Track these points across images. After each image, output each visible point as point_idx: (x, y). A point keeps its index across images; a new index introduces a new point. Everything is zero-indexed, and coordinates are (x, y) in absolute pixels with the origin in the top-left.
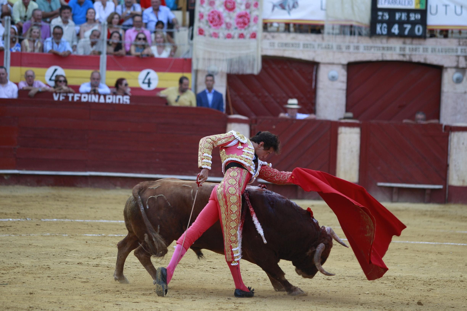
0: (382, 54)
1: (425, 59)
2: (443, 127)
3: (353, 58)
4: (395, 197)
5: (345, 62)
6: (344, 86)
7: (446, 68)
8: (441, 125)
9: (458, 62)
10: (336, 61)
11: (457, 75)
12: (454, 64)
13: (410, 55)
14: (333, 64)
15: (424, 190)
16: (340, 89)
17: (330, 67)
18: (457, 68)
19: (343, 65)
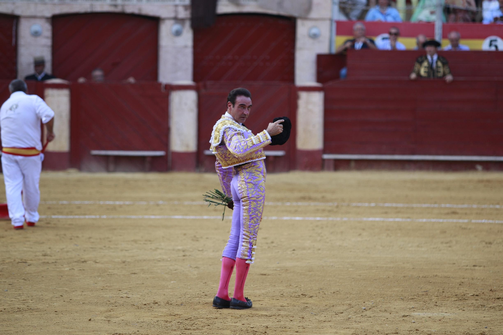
0: (92, 6)
1: (140, 9)
2: (162, 87)
3: (58, 10)
4: (112, 167)
5: (49, 14)
6: (49, 42)
7: (164, 19)
8: (160, 84)
9: (176, 12)
10: (39, 14)
11: (176, 27)
12: (172, 15)
13: (123, 6)
14: (34, 17)
15: (143, 158)
16: (44, 46)
17: (33, 21)
18: (176, 19)
19: (47, 19)
